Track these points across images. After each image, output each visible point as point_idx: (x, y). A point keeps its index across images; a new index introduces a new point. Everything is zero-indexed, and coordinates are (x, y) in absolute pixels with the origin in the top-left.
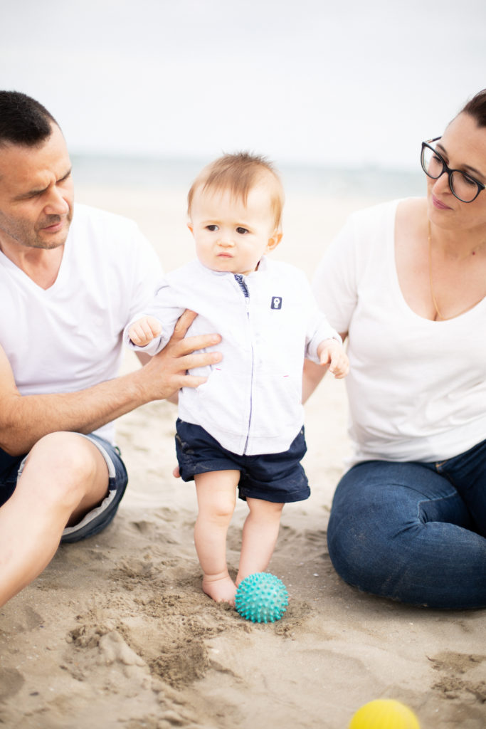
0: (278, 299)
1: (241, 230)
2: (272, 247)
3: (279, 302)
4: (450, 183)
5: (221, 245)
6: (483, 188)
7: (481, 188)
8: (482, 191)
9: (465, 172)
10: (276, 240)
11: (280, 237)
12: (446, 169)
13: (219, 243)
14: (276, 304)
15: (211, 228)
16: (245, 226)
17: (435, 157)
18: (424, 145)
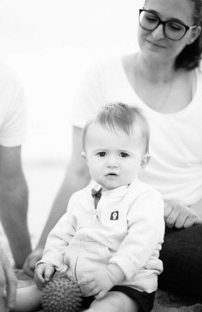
0: (116, 213)
1: (124, 155)
2: (143, 166)
3: (116, 214)
5: (109, 167)
10: (146, 161)
11: (149, 158)
13: (107, 165)
14: (115, 216)
15: (102, 154)
16: (126, 151)
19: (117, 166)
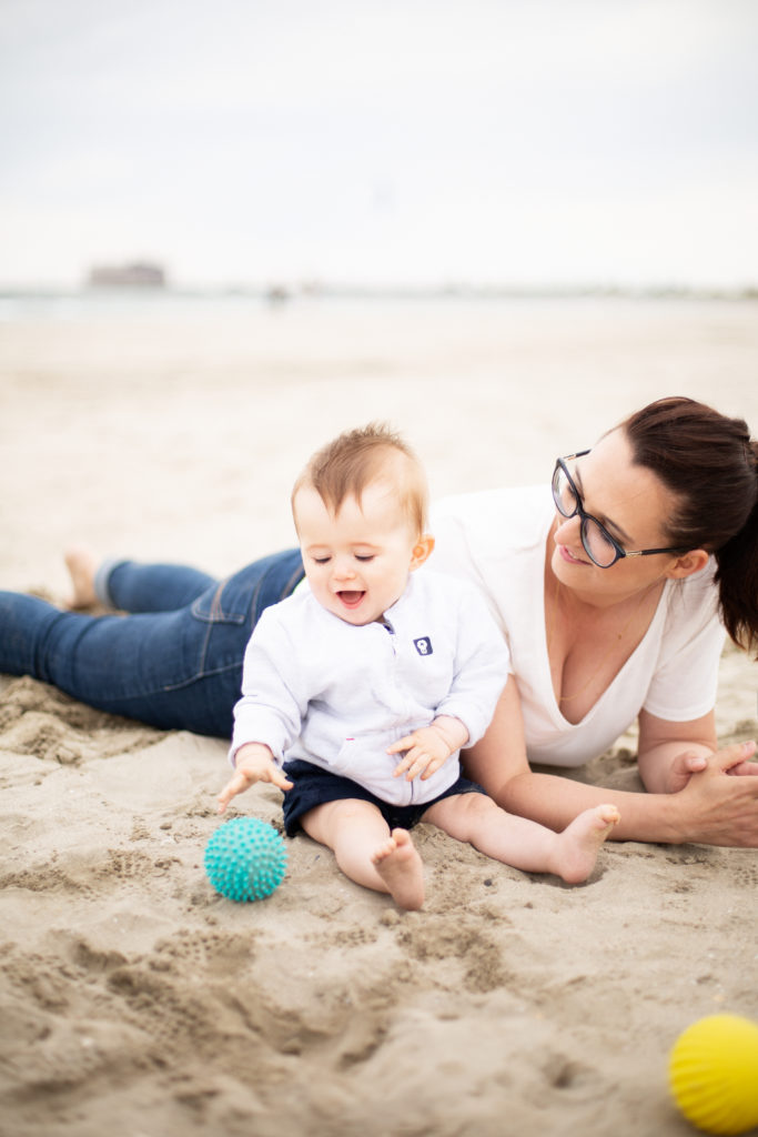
0: (423, 642)
2: (422, 558)
3: (426, 644)
4: (583, 530)
6: (623, 556)
7: (621, 555)
8: (620, 560)
9: (602, 523)
10: (426, 547)
11: (431, 543)
12: (580, 510)
14: (423, 648)
17: (569, 489)
18: (560, 464)
19: (351, 575)
